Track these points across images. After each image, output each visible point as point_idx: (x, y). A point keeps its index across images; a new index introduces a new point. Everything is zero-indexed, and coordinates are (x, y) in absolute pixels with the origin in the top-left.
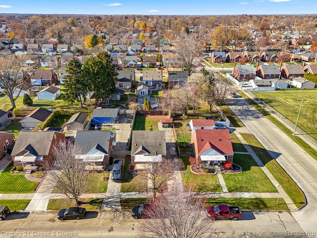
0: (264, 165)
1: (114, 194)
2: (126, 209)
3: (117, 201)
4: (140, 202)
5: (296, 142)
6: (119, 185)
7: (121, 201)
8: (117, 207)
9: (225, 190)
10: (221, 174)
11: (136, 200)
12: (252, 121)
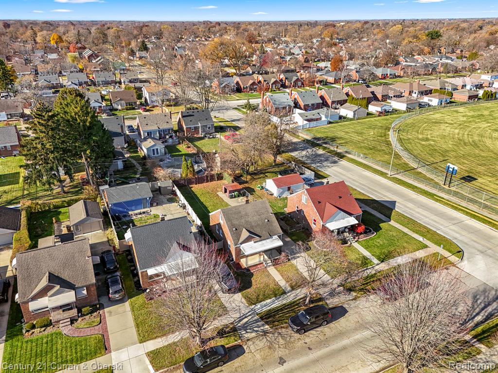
0: (390, 219)
1: (243, 312)
2: (278, 326)
4: (288, 310)
6: (238, 297)
7: (262, 318)
8: (262, 328)
9: (376, 261)
10: (356, 243)
11: (282, 310)
12: (333, 168)
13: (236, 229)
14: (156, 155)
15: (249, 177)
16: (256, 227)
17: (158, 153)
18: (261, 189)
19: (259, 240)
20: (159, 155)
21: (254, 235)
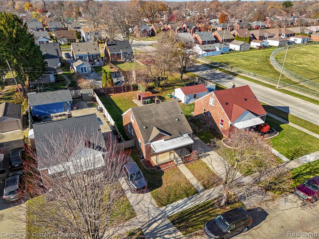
0: (288, 121)
1: (153, 215)
2: (191, 232)
3: (166, 225)
5: (287, 94)
7: (173, 223)
9: (285, 159)
13: (147, 128)
14: (84, 72)
15: (160, 89)
16: (166, 125)
17: (86, 71)
18: (170, 98)
19: (169, 138)
20: (87, 72)
21: (164, 133)
